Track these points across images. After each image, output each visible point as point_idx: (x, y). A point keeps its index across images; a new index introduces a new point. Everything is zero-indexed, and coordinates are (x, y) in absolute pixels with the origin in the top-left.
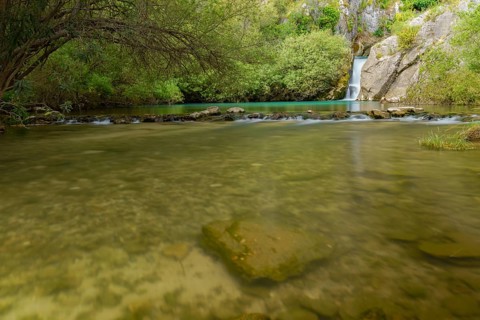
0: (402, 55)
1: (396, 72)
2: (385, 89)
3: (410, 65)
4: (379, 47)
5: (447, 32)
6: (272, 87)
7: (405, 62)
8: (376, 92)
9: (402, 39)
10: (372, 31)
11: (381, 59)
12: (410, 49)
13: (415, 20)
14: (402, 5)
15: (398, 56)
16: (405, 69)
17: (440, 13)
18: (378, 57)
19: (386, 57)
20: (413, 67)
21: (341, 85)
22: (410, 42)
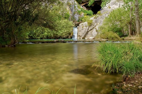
0: (89, 27)
1: (87, 31)
2: (85, 36)
3: (91, 30)
4: (82, 25)
5: (100, 22)
6: (54, 35)
7: (90, 29)
8: (83, 36)
9: (89, 23)
10: (77, 20)
11: (84, 28)
12: (91, 26)
13: (91, 18)
14: (84, 14)
15: (88, 27)
16: (90, 31)
17: (98, 17)
18: (83, 27)
19: (85, 27)
20: (92, 30)
21: (72, 35)
22: (91, 24)
